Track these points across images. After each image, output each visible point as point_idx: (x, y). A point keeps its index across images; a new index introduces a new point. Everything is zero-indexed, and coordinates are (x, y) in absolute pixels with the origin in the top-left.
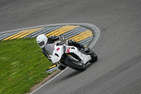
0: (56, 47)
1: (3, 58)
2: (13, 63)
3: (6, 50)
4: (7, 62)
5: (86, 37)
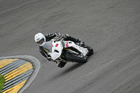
5: (26, 70)
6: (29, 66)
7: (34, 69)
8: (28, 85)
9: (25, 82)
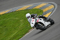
0: (32, 20)
1: (16, 19)
2: (21, 20)
3: (18, 15)
4: (18, 20)
5: (51, 8)
6: (53, 6)
7: (55, 8)
8: (52, 14)
9: (51, 12)
